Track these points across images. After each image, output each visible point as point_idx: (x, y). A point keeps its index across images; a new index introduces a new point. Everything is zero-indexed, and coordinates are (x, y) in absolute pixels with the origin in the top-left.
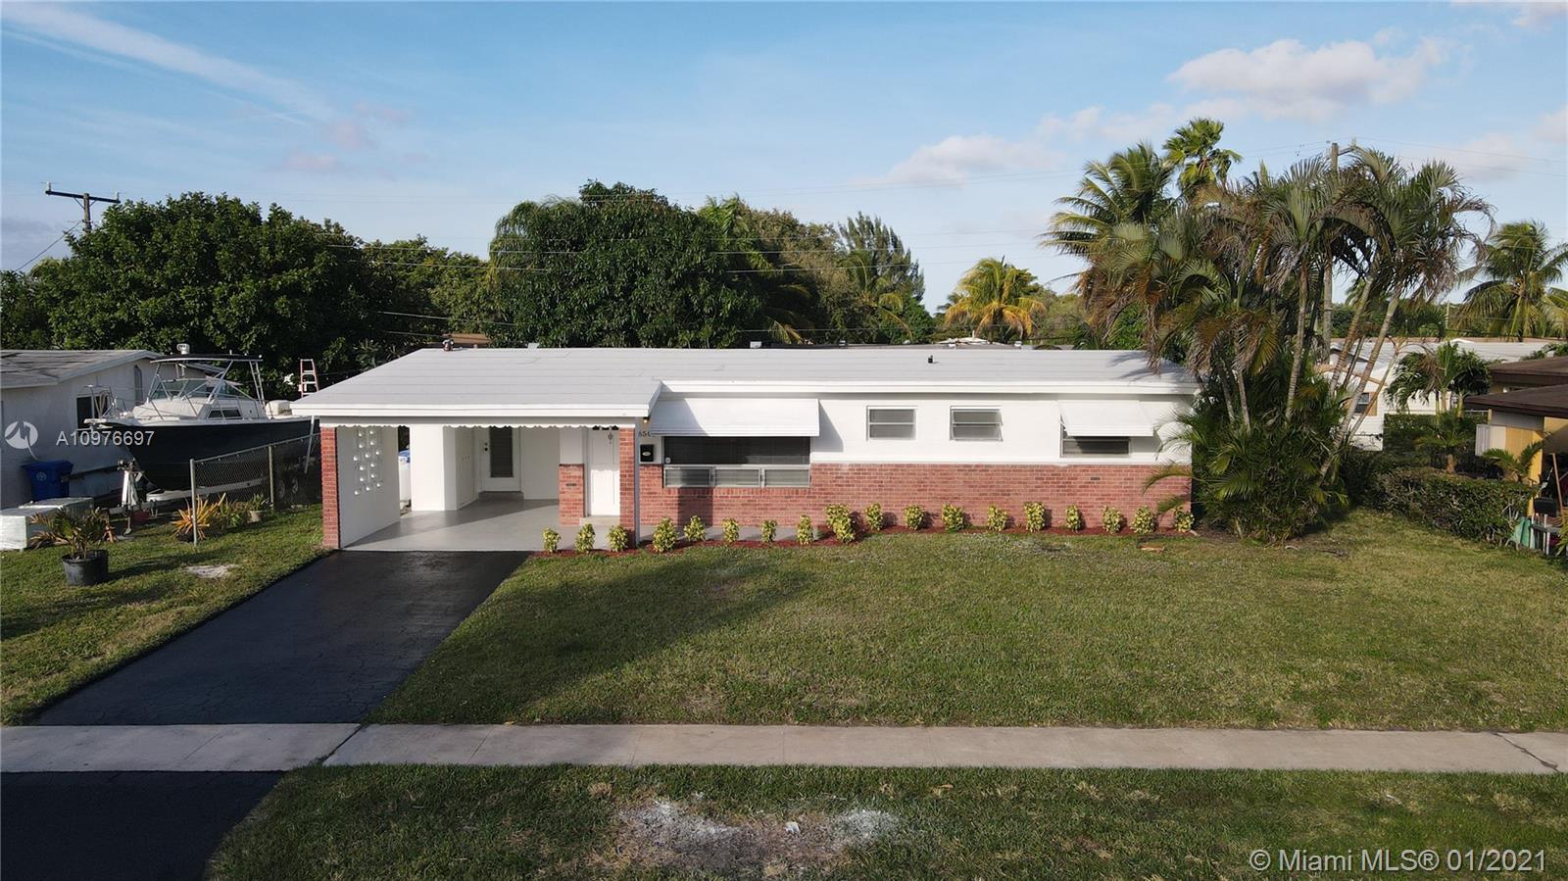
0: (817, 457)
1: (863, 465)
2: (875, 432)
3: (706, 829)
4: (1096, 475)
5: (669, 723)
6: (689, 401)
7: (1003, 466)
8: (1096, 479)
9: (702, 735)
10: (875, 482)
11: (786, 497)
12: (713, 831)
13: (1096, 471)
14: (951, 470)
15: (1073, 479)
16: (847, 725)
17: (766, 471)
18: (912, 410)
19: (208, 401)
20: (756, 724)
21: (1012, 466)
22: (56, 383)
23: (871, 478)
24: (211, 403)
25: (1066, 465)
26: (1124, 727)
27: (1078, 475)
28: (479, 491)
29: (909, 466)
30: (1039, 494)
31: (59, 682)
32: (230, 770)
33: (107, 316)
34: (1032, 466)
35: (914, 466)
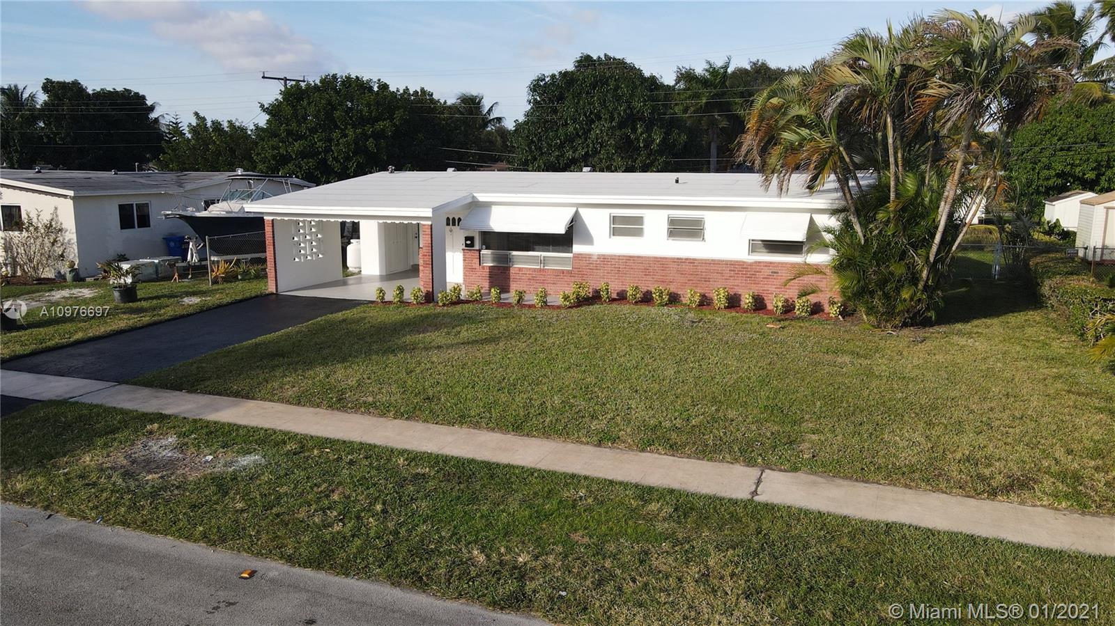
0: (576, 249)
1: (607, 255)
2: (615, 232)
4: (775, 269)
7: (706, 260)
8: (775, 273)
10: (615, 267)
11: (556, 276)
13: (774, 267)
14: (668, 262)
15: (758, 272)
17: (543, 257)
18: (642, 217)
21: (712, 260)
23: (611, 265)
25: (753, 261)
27: (762, 269)
29: (639, 257)
30: (732, 284)
34: (727, 261)
35: (642, 257)
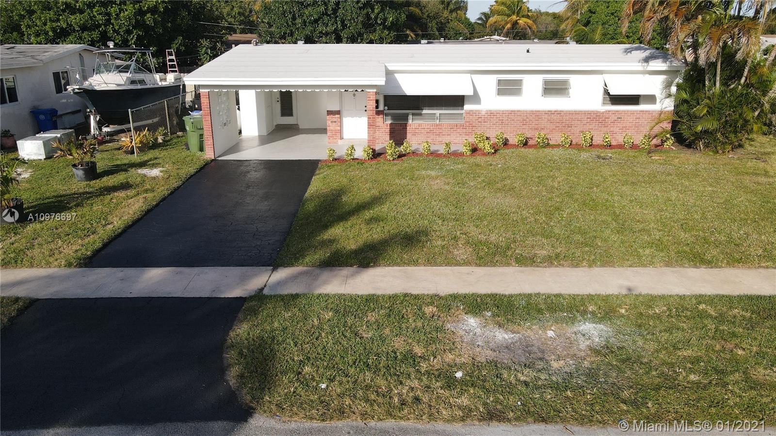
0: (467, 107)
1: (494, 111)
2: (500, 92)
3: (502, 336)
4: (620, 116)
5: (446, 266)
6: (396, 75)
7: (570, 111)
8: (620, 118)
9: (468, 274)
10: (499, 120)
11: (450, 129)
12: (506, 336)
13: (620, 114)
14: (541, 114)
15: (607, 118)
16: (545, 267)
17: (440, 114)
18: (521, 80)
19: (128, 75)
20: (494, 266)
21: (574, 111)
22: (42, 64)
23: (497, 118)
24: (130, 76)
25: (603, 111)
26: (701, 267)
27: (610, 116)
28: (275, 124)
29: (518, 111)
30: (588, 127)
31: (95, 241)
32: (213, 297)
33: (54, 25)
34: (585, 111)
35: (521, 111)
